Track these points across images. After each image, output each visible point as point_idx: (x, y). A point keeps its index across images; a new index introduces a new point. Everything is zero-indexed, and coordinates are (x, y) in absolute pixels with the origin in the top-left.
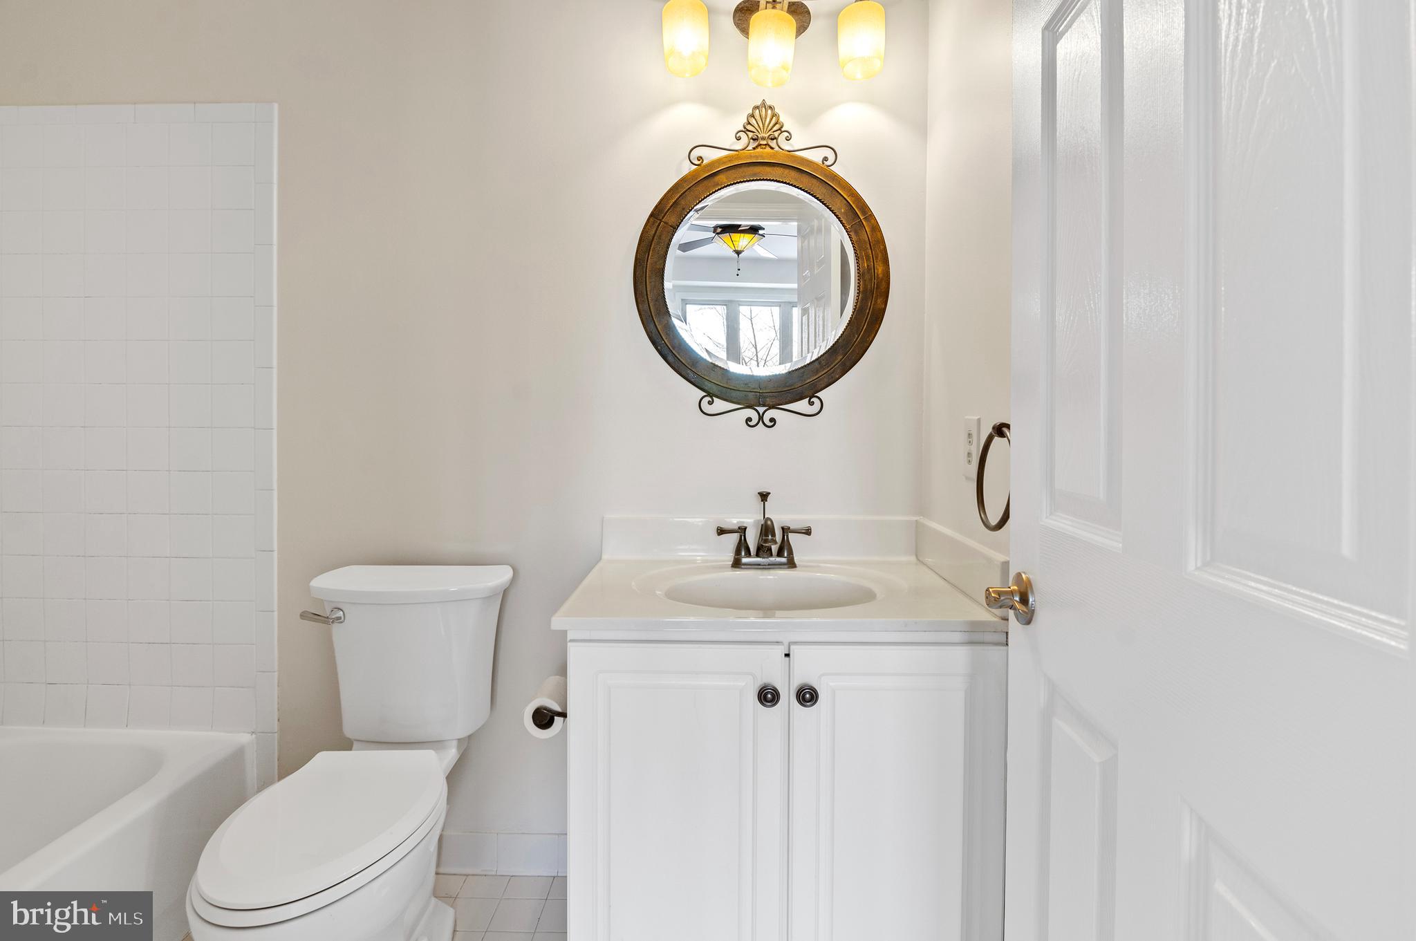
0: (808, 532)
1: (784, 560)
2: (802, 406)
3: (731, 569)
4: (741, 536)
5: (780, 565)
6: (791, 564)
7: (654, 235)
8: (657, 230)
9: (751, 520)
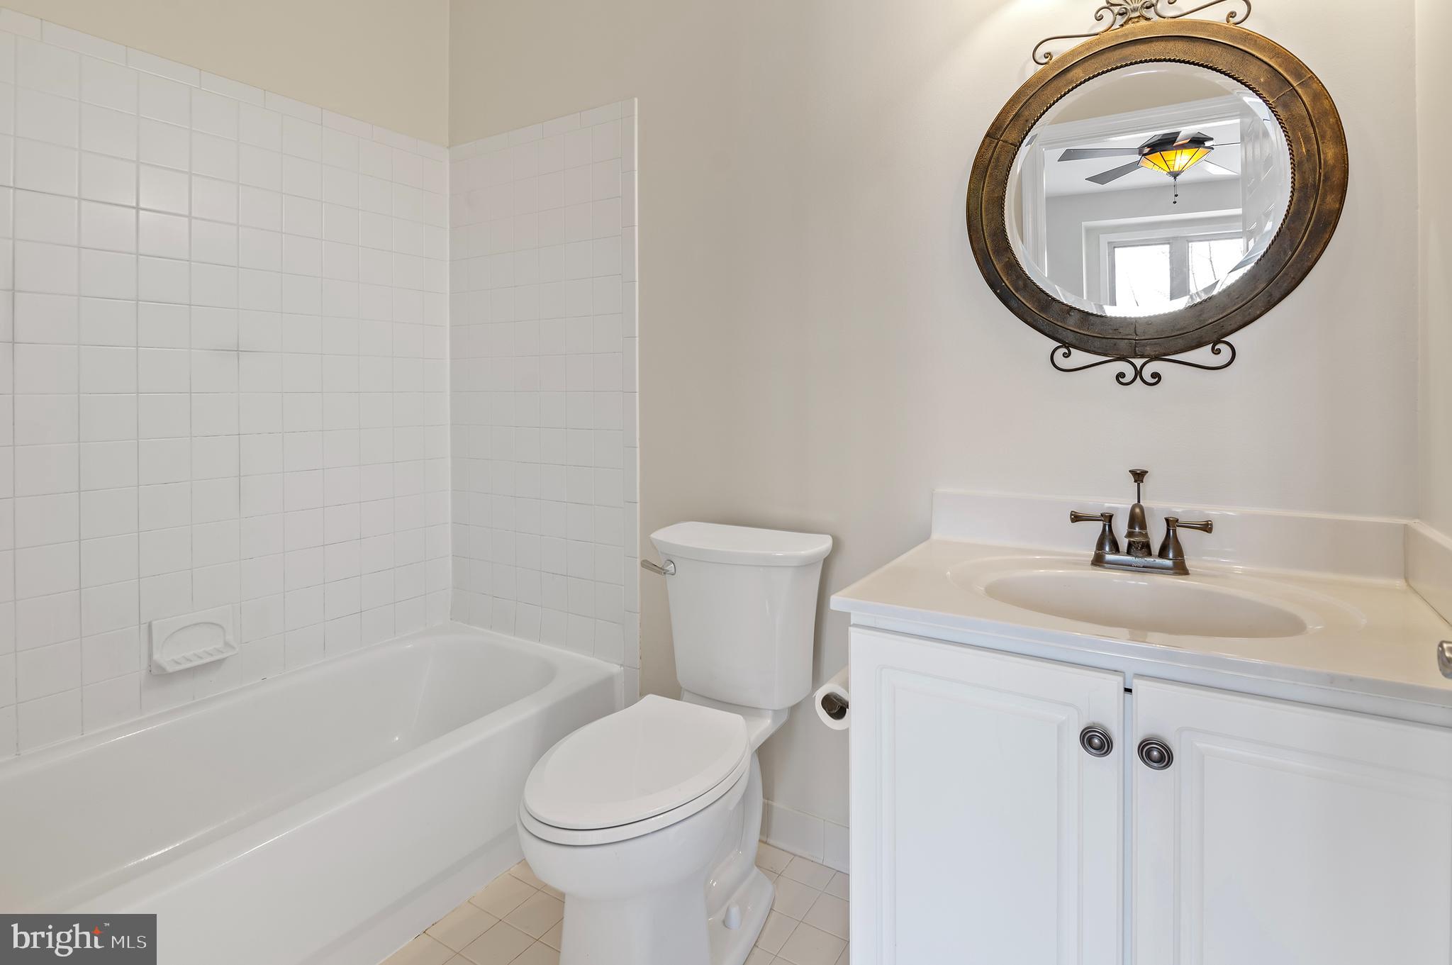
0: (1207, 527)
1: (1168, 563)
2: (1203, 355)
3: (1090, 567)
4: (1104, 526)
5: (1162, 569)
6: (1180, 568)
7: (991, 158)
8: (994, 151)
9: (1120, 504)
